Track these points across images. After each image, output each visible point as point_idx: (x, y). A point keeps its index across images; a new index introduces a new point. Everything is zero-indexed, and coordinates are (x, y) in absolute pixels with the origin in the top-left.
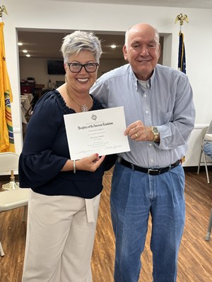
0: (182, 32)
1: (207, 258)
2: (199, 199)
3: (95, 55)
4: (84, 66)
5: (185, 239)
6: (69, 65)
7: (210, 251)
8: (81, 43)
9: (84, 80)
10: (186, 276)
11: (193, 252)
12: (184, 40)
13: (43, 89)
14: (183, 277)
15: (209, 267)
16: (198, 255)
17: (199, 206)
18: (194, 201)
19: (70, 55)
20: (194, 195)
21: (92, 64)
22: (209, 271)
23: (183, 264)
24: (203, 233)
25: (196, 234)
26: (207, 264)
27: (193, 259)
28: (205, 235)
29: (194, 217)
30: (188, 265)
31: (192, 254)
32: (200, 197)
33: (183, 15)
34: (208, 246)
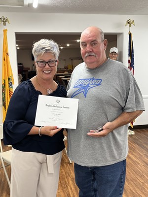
0: (131, 32)
3: (55, 55)
4: (47, 62)
5: (143, 181)
6: (37, 62)
8: (44, 48)
9: (48, 72)
12: (132, 38)
13: (29, 71)
18: (144, 151)
19: (38, 56)
21: (53, 61)
33: (131, 20)
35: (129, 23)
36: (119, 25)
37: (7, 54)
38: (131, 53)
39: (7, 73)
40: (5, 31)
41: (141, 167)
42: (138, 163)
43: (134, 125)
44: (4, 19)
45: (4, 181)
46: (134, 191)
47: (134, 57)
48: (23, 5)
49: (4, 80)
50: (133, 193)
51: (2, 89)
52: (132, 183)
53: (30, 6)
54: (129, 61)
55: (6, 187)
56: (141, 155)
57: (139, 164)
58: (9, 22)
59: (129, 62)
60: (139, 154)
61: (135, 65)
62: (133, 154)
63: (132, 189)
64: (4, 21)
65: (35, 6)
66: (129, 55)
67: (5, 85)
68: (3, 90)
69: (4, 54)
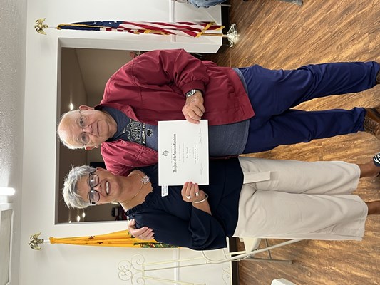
0: (57, 26)
1: (320, 6)
2: (259, 8)
5: (301, 29)
7: (313, 2)
10: (336, 32)
11: (313, 22)
12: (66, 23)
14: (337, 36)
15: (328, 4)
16: (316, 15)
17: (266, 8)
18: (260, 14)
20: (254, 13)
22: (332, 6)
23: (325, 35)
24: (295, 7)
25: (295, 15)
26: (325, 7)
27: (320, 22)
28: (297, 6)
29: (278, 16)
30: (326, 29)
31: (315, 22)
32: (257, 5)
33: (36, 25)
34: (308, 3)
35: (41, 29)
36: (45, 45)
37: (92, 238)
38: (94, 26)
39: (123, 240)
40: (53, 241)
41: (282, 26)
42: (276, 31)
43: (220, 24)
44: (32, 242)
45: (291, 249)
46: (312, 47)
47: (101, 21)
48: (10, 211)
49: (136, 244)
50: (315, 49)
51: (150, 248)
52: (302, 47)
53: (11, 200)
54: (107, 30)
55: (299, 247)
56: (266, 22)
57: (278, 29)
58: (39, 234)
59: (110, 30)
60: (264, 24)
61: (116, 20)
62: (264, 35)
63: (309, 50)
64: (36, 242)
65: (12, 192)
66: (98, 29)
67: (143, 244)
68: (152, 247)
69: (92, 244)
